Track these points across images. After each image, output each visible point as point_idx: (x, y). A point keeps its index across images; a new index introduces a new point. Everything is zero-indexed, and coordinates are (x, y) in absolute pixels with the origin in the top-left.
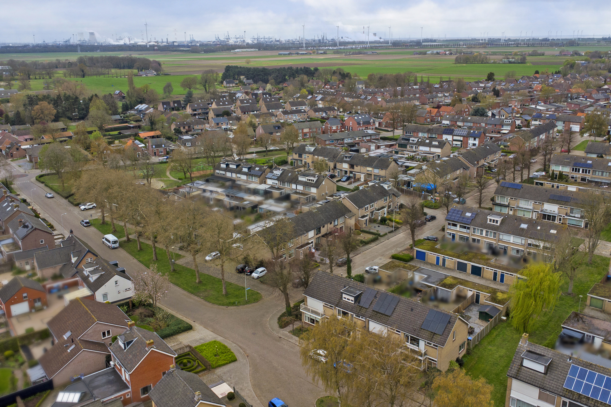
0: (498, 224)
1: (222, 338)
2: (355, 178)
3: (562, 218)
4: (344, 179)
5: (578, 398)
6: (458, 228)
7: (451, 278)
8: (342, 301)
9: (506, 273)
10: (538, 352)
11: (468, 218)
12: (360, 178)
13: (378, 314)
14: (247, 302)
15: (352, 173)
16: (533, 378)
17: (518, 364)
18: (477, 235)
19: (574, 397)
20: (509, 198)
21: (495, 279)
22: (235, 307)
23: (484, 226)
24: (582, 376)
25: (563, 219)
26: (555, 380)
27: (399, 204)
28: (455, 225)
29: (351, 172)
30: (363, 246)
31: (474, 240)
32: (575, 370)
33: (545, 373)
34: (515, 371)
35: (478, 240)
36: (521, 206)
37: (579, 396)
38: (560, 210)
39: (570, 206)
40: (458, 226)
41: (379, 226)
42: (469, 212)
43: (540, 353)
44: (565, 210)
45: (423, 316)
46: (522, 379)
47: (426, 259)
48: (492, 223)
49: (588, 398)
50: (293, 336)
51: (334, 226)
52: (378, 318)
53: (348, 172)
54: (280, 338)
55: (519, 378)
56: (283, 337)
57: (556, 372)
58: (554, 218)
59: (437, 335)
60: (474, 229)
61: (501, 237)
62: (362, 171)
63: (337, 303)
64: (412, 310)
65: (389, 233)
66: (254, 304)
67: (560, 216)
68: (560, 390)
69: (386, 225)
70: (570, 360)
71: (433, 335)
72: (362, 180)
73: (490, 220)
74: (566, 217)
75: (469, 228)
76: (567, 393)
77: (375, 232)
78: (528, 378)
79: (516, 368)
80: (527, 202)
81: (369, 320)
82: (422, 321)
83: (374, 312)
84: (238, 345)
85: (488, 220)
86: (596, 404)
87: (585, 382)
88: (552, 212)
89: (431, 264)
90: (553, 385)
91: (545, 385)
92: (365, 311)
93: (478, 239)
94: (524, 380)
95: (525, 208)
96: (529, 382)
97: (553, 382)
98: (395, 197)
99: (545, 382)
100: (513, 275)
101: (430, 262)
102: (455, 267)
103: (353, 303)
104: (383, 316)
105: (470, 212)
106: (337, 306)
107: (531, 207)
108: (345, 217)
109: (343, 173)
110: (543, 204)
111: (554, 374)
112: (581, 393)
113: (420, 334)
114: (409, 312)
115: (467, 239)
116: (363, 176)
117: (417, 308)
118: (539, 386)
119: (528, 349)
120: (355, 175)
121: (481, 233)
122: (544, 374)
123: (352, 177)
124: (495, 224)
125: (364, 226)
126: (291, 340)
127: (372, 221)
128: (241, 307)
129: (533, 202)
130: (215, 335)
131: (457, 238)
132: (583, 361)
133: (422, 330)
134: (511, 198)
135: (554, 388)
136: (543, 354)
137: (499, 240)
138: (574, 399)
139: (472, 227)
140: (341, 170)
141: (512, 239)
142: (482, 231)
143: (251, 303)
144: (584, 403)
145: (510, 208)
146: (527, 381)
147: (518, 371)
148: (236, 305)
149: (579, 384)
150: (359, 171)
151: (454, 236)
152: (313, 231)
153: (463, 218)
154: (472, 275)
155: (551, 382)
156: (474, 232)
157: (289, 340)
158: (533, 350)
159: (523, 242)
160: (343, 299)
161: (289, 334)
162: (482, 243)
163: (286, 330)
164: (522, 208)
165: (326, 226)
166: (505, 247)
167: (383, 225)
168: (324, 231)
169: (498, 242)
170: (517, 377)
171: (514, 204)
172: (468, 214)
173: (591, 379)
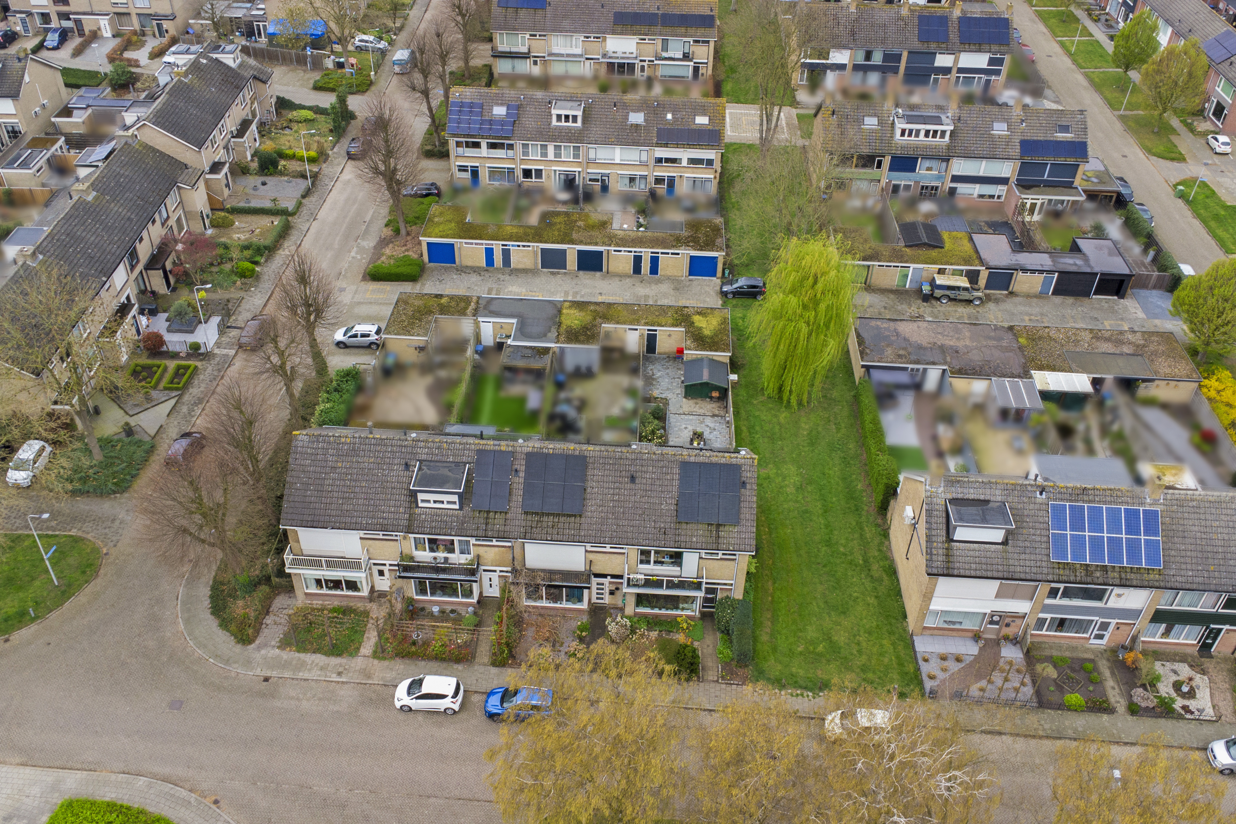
0: (579, 124)
1: (80, 775)
2: (81, 33)
3: (645, 64)
4: (52, 39)
5: (1087, 575)
6: (484, 151)
7: (570, 307)
8: (418, 511)
9: (662, 253)
10: (972, 497)
11: (502, 123)
12: (99, 29)
13: (545, 519)
14: (65, 592)
15: (69, 19)
16: (984, 560)
17: (940, 539)
18: (534, 158)
19: (1078, 574)
20: (528, 36)
21: (637, 269)
22: (33, 628)
23: (547, 135)
24: (1077, 524)
25: (649, 66)
26: (1028, 551)
27: (273, 100)
28: (477, 145)
29: (65, 16)
30: (266, 261)
31: (527, 173)
32: (1059, 511)
33: (1005, 543)
34: (940, 558)
35: (539, 173)
36: (555, 50)
37: (1087, 570)
38: (642, 46)
39: (660, 35)
40: (484, 145)
41: (264, 184)
42: (498, 104)
43: (976, 497)
44: (651, 46)
45: (670, 488)
46: (962, 572)
47: (457, 260)
48: (563, 124)
49: (1104, 569)
50: (302, 656)
51: (163, 225)
52: (550, 531)
53: (54, 17)
54: (266, 679)
55: (956, 572)
56: (274, 674)
57: (1025, 531)
58: (631, 67)
59: (727, 528)
60: (525, 146)
61: (592, 155)
62: (96, 9)
63: (406, 523)
64: (633, 479)
65: (304, 197)
66: (89, 589)
67: (641, 61)
68: (1045, 571)
69: (281, 174)
70: (1041, 494)
71: (718, 531)
72: (107, 33)
73: (559, 117)
74: (656, 62)
75: (511, 147)
76: (1062, 572)
77: (268, 205)
78: (973, 566)
79: (941, 552)
80: (569, 39)
81: (523, 543)
82: (674, 502)
83: (529, 517)
84: (154, 776)
85: (554, 118)
86: (1123, 575)
87: (1087, 534)
88: (627, 55)
89: (476, 270)
90: (1028, 563)
91: (1012, 569)
92: (502, 522)
93: (536, 170)
94: (968, 573)
95: (568, 55)
96: (978, 573)
97: (1027, 557)
98: (260, 85)
99: (1011, 562)
100: (678, 254)
101: (470, 264)
102: (536, 263)
103: (457, 507)
104: (562, 519)
105: (502, 105)
106: (409, 530)
107: (578, 51)
108: (179, 188)
109: (38, 20)
110: (605, 39)
111: (1021, 538)
112: (1088, 562)
113: (683, 538)
114: (629, 486)
115: (511, 171)
116: (106, 23)
117: (644, 469)
118: (1000, 575)
119: (949, 496)
120: (78, 22)
121: (544, 154)
122: (1002, 543)
123: (71, 30)
124: (570, 124)
125: (226, 192)
126: (306, 675)
127: (240, 170)
128: (54, 615)
129: (582, 38)
130: (48, 776)
131: (484, 175)
132: (1067, 488)
133: (684, 526)
134: (531, 35)
135: (1034, 570)
136: (982, 497)
137: (590, 162)
138: (1078, 579)
139: (518, 145)
140: (29, 14)
141: (618, 154)
142: (544, 147)
143: (80, 587)
144: (1101, 580)
145: (532, 59)
146: (973, 573)
147: (947, 555)
148: (33, 620)
149: (1078, 542)
150: (88, 10)
151: (475, 173)
152: (121, 267)
153: (491, 122)
154: (581, 273)
155: (1023, 556)
156: (526, 153)
157: (301, 675)
158: (960, 496)
159: (644, 157)
160: (420, 505)
161: (287, 655)
162: (549, 177)
163: (265, 645)
164: (562, 55)
165: (145, 234)
166: (603, 175)
167: (271, 174)
168: (144, 251)
169: (587, 168)
170: (951, 572)
171: (539, 47)
172: (500, 111)
173: (1096, 526)
